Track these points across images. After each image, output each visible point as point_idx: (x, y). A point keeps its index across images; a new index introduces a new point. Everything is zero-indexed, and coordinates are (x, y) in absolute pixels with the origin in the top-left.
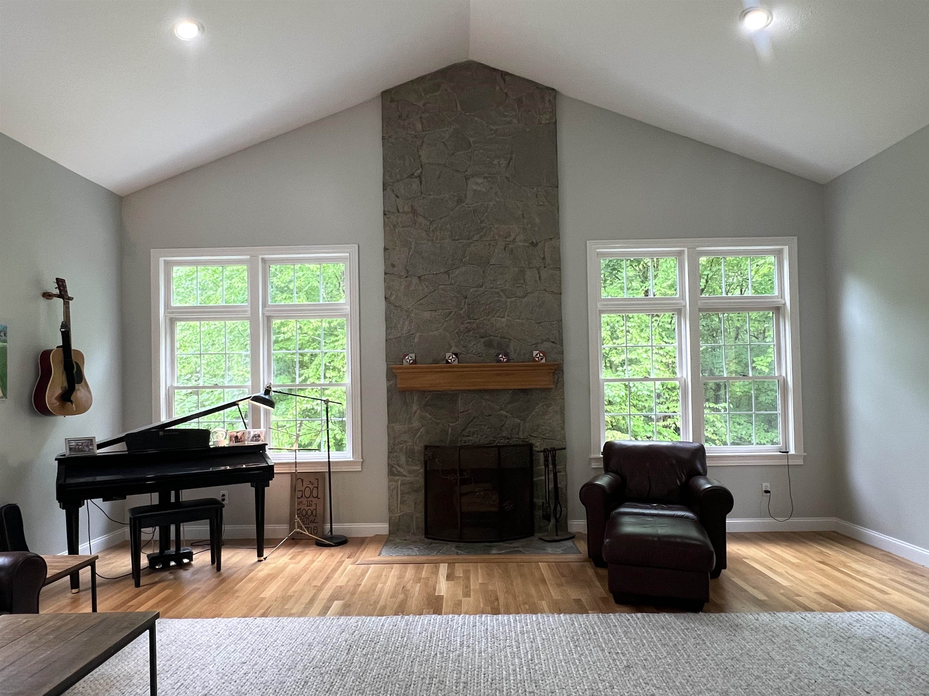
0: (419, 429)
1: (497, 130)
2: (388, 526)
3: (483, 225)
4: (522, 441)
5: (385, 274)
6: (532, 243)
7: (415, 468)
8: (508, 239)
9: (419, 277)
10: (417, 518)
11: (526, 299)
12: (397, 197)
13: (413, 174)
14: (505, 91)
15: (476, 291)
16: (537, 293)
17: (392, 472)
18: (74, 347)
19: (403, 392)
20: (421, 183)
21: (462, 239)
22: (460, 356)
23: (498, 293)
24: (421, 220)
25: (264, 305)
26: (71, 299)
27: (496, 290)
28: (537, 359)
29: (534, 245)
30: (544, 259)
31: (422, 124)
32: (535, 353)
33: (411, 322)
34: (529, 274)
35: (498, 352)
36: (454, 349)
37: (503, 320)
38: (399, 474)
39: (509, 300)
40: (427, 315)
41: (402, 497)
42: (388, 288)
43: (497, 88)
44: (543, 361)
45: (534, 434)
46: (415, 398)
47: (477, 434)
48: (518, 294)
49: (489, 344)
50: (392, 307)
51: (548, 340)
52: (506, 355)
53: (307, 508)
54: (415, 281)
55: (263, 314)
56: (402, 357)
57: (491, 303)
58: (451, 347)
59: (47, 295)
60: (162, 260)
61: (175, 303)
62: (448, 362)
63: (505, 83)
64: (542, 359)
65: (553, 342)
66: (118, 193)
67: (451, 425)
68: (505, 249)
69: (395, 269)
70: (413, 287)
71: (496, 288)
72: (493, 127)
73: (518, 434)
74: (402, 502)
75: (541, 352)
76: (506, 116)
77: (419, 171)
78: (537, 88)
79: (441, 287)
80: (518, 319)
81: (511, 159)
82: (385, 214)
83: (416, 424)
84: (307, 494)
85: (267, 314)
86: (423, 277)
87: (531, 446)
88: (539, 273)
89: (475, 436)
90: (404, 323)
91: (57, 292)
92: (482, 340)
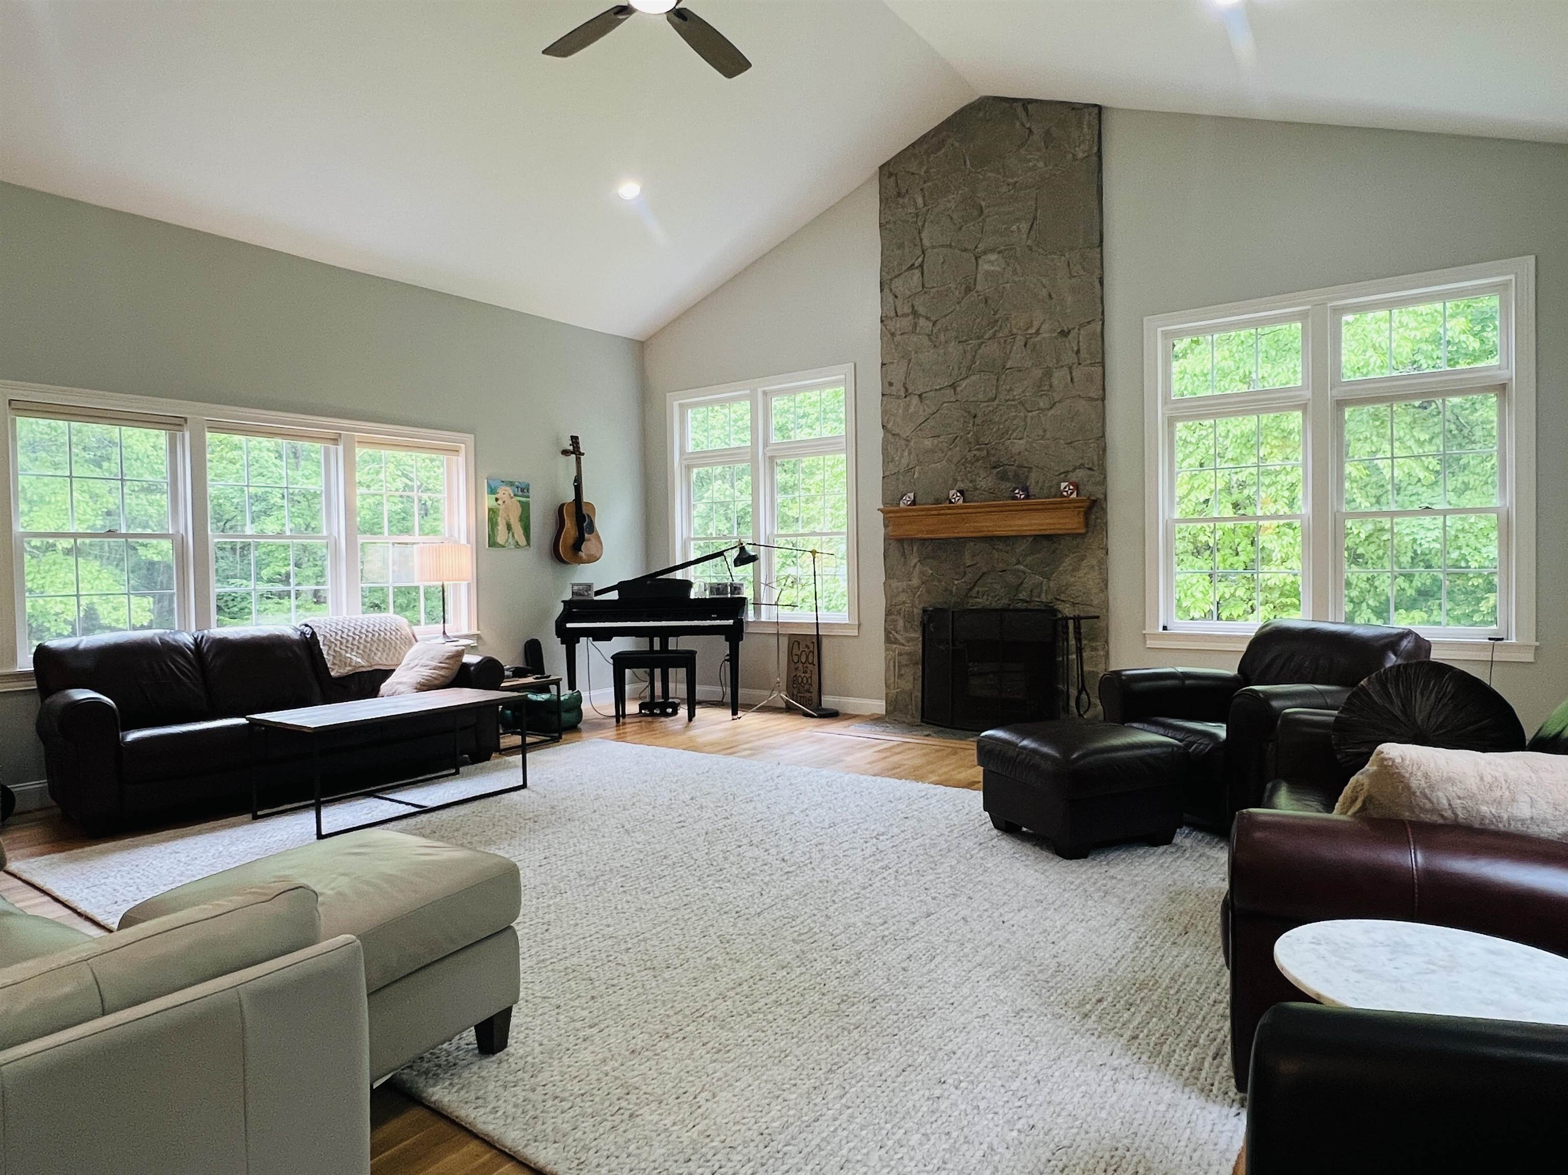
0: (919, 588)
1: (1016, 182)
2: (884, 704)
3: (996, 317)
4: (1046, 606)
5: (883, 395)
6: (1063, 331)
7: (913, 635)
8: (1030, 331)
9: (920, 396)
10: (916, 697)
11: (1052, 412)
12: (896, 297)
13: (913, 265)
14: (1028, 126)
15: (988, 406)
16: (1069, 401)
17: (889, 640)
18: (585, 499)
19: (900, 541)
20: (922, 273)
21: (971, 339)
22: (966, 494)
23: (1015, 406)
24: (922, 322)
25: (766, 444)
26: (583, 454)
27: (1013, 403)
28: (1065, 494)
29: (1064, 334)
30: (1078, 352)
31: (924, 197)
32: (1063, 485)
33: (910, 453)
34: (1057, 374)
35: (1014, 486)
36: (960, 485)
37: (1021, 442)
38: (896, 642)
39: (1030, 414)
40: (928, 443)
41: (899, 671)
42: (884, 412)
43: (1018, 124)
44: (1074, 495)
45: (1063, 597)
46: (915, 549)
47: (988, 595)
48: (1042, 404)
49: (1003, 477)
50: (890, 436)
51: (1081, 466)
52: (1025, 489)
53: (803, 675)
54: (915, 400)
55: (764, 454)
56: (900, 496)
57: (1006, 420)
58: (955, 481)
59: (565, 452)
60: (676, 404)
61: (690, 448)
62: (951, 502)
63: (1027, 114)
64: (1072, 493)
65: (1090, 469)
66: (638, 339)
67: (956, 582)
68: (1025, 345)
69: (893, 388)
70: (912, 409)
71: (1013, 400)
72: (1010, 180)
73: (1039, 597)
74: (901, 676)
75: (1071, 484)
76: (1029, 161)
77: (920, 259)
78: (1073, 109)
79: (945, 405)
80: (1041, 439)
81: (1035, 218)
82: (882, 321)
83: (915, 582)
84: (803, 660)
85: (769, 454)
86: (924, 395)
87: (1054, 611)
88: (1071, 373)
89: (985, 597)
90: (902, 454)
91: (571, 448)
92: (995, 471)
